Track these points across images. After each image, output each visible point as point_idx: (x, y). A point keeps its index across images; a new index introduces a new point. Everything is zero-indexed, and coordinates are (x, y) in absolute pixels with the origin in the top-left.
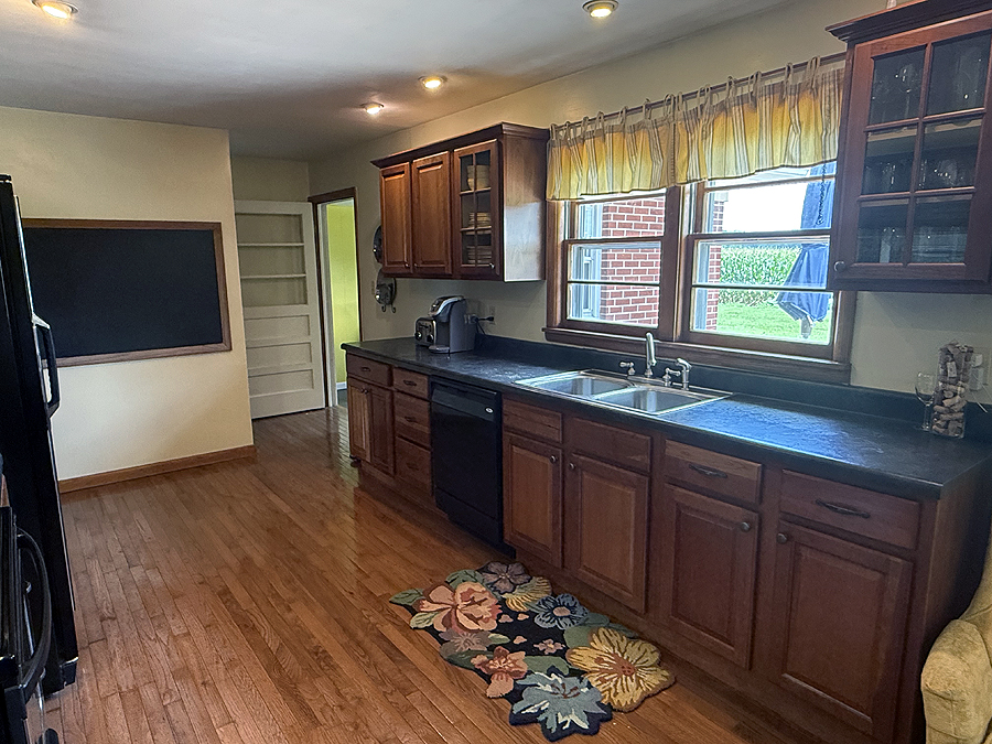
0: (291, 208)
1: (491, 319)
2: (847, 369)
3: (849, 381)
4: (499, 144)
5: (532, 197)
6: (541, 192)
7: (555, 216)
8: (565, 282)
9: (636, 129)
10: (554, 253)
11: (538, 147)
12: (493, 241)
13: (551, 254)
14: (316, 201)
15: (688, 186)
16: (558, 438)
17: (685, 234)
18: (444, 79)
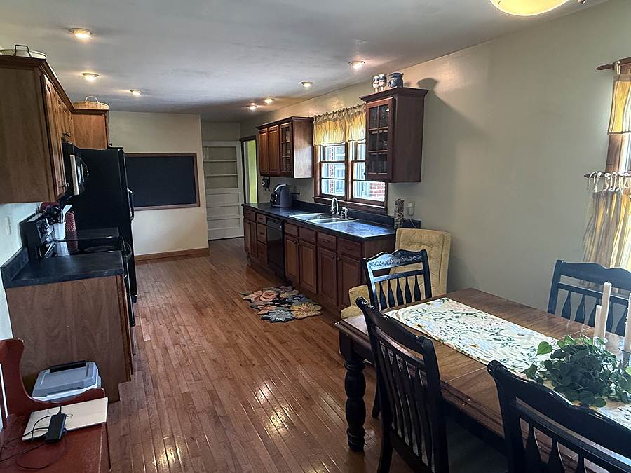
0: (232, 144)
1: (299, 194)
2: (386, 209)
3: (387, 213)
4: (292, 124)
5: (307, 144)
6: (311, 143)
7: (316, 152)
8: (321, 178)
9: (335, 120)
10: (316, 166)
11: (309, 125)
12: (290, 161)
13: (315, 167)
14: (242, 140)
15: (351, 142)
16: (296, 234)
17: (351, 160)
18: (273, 100)
